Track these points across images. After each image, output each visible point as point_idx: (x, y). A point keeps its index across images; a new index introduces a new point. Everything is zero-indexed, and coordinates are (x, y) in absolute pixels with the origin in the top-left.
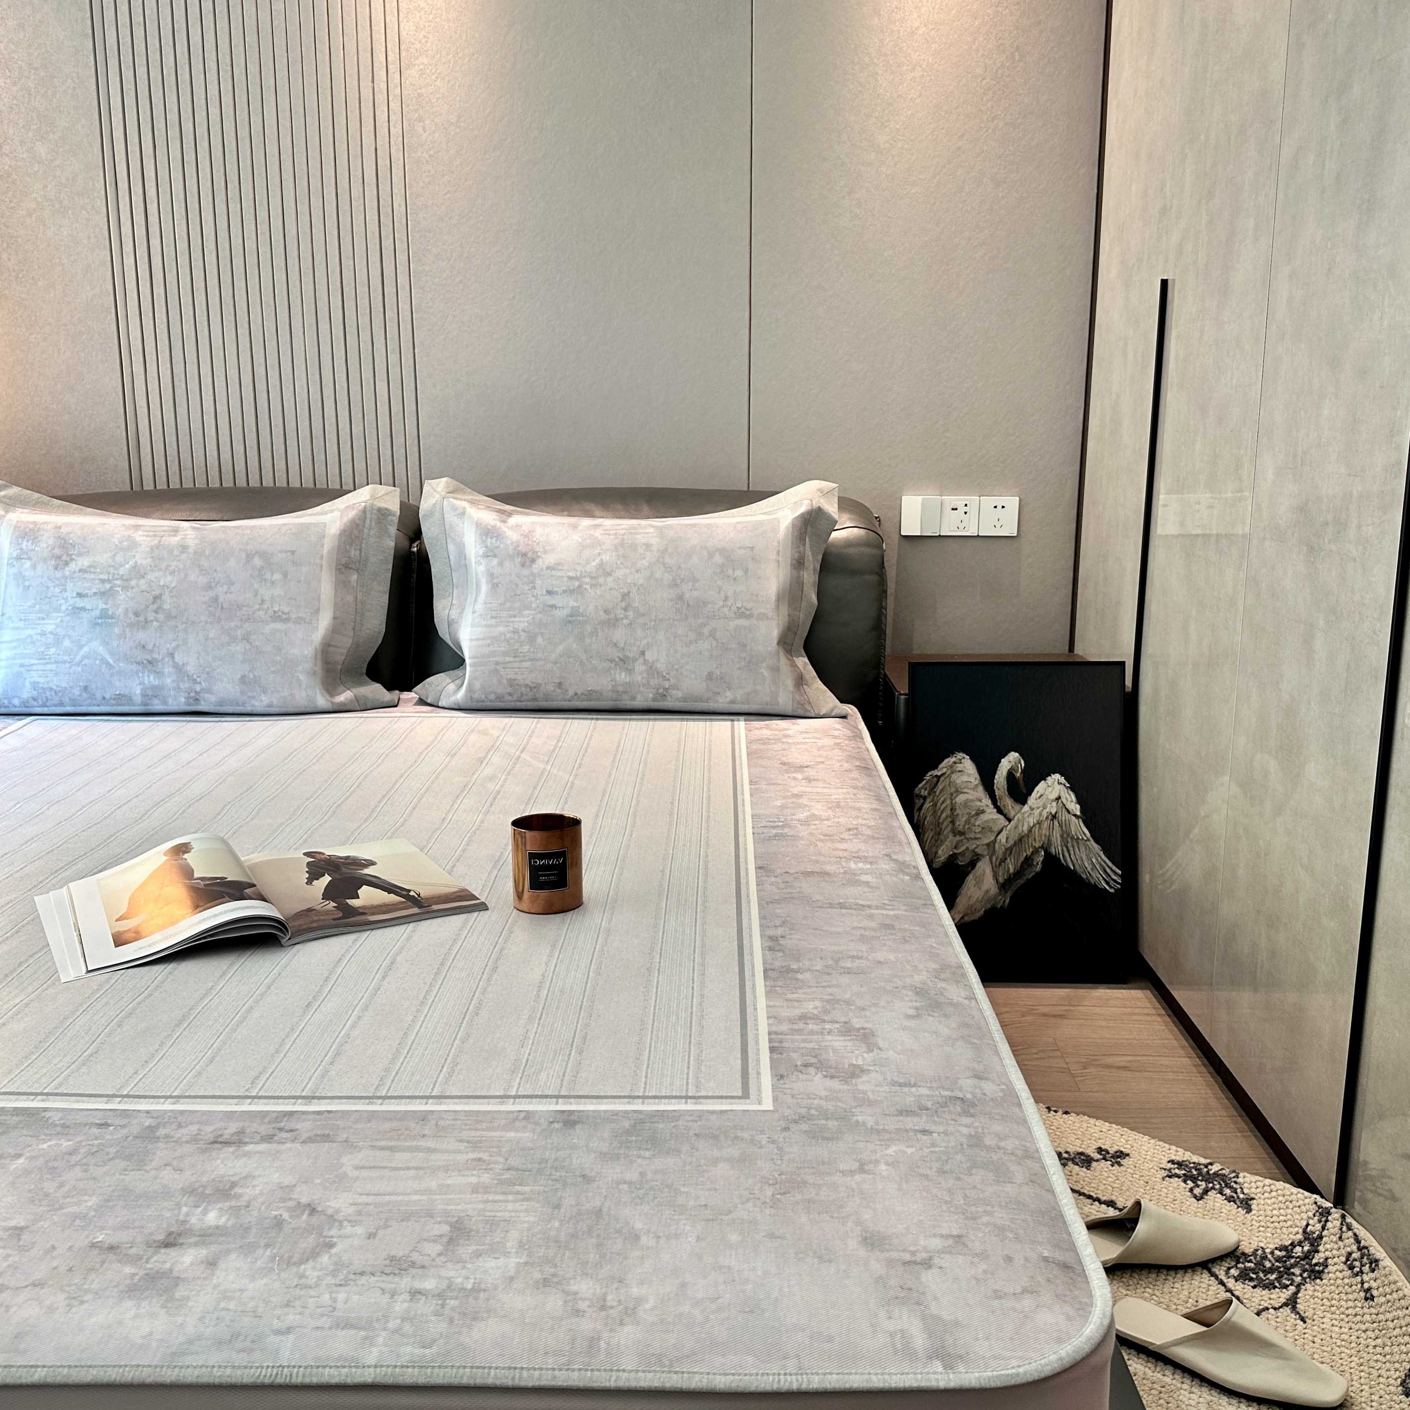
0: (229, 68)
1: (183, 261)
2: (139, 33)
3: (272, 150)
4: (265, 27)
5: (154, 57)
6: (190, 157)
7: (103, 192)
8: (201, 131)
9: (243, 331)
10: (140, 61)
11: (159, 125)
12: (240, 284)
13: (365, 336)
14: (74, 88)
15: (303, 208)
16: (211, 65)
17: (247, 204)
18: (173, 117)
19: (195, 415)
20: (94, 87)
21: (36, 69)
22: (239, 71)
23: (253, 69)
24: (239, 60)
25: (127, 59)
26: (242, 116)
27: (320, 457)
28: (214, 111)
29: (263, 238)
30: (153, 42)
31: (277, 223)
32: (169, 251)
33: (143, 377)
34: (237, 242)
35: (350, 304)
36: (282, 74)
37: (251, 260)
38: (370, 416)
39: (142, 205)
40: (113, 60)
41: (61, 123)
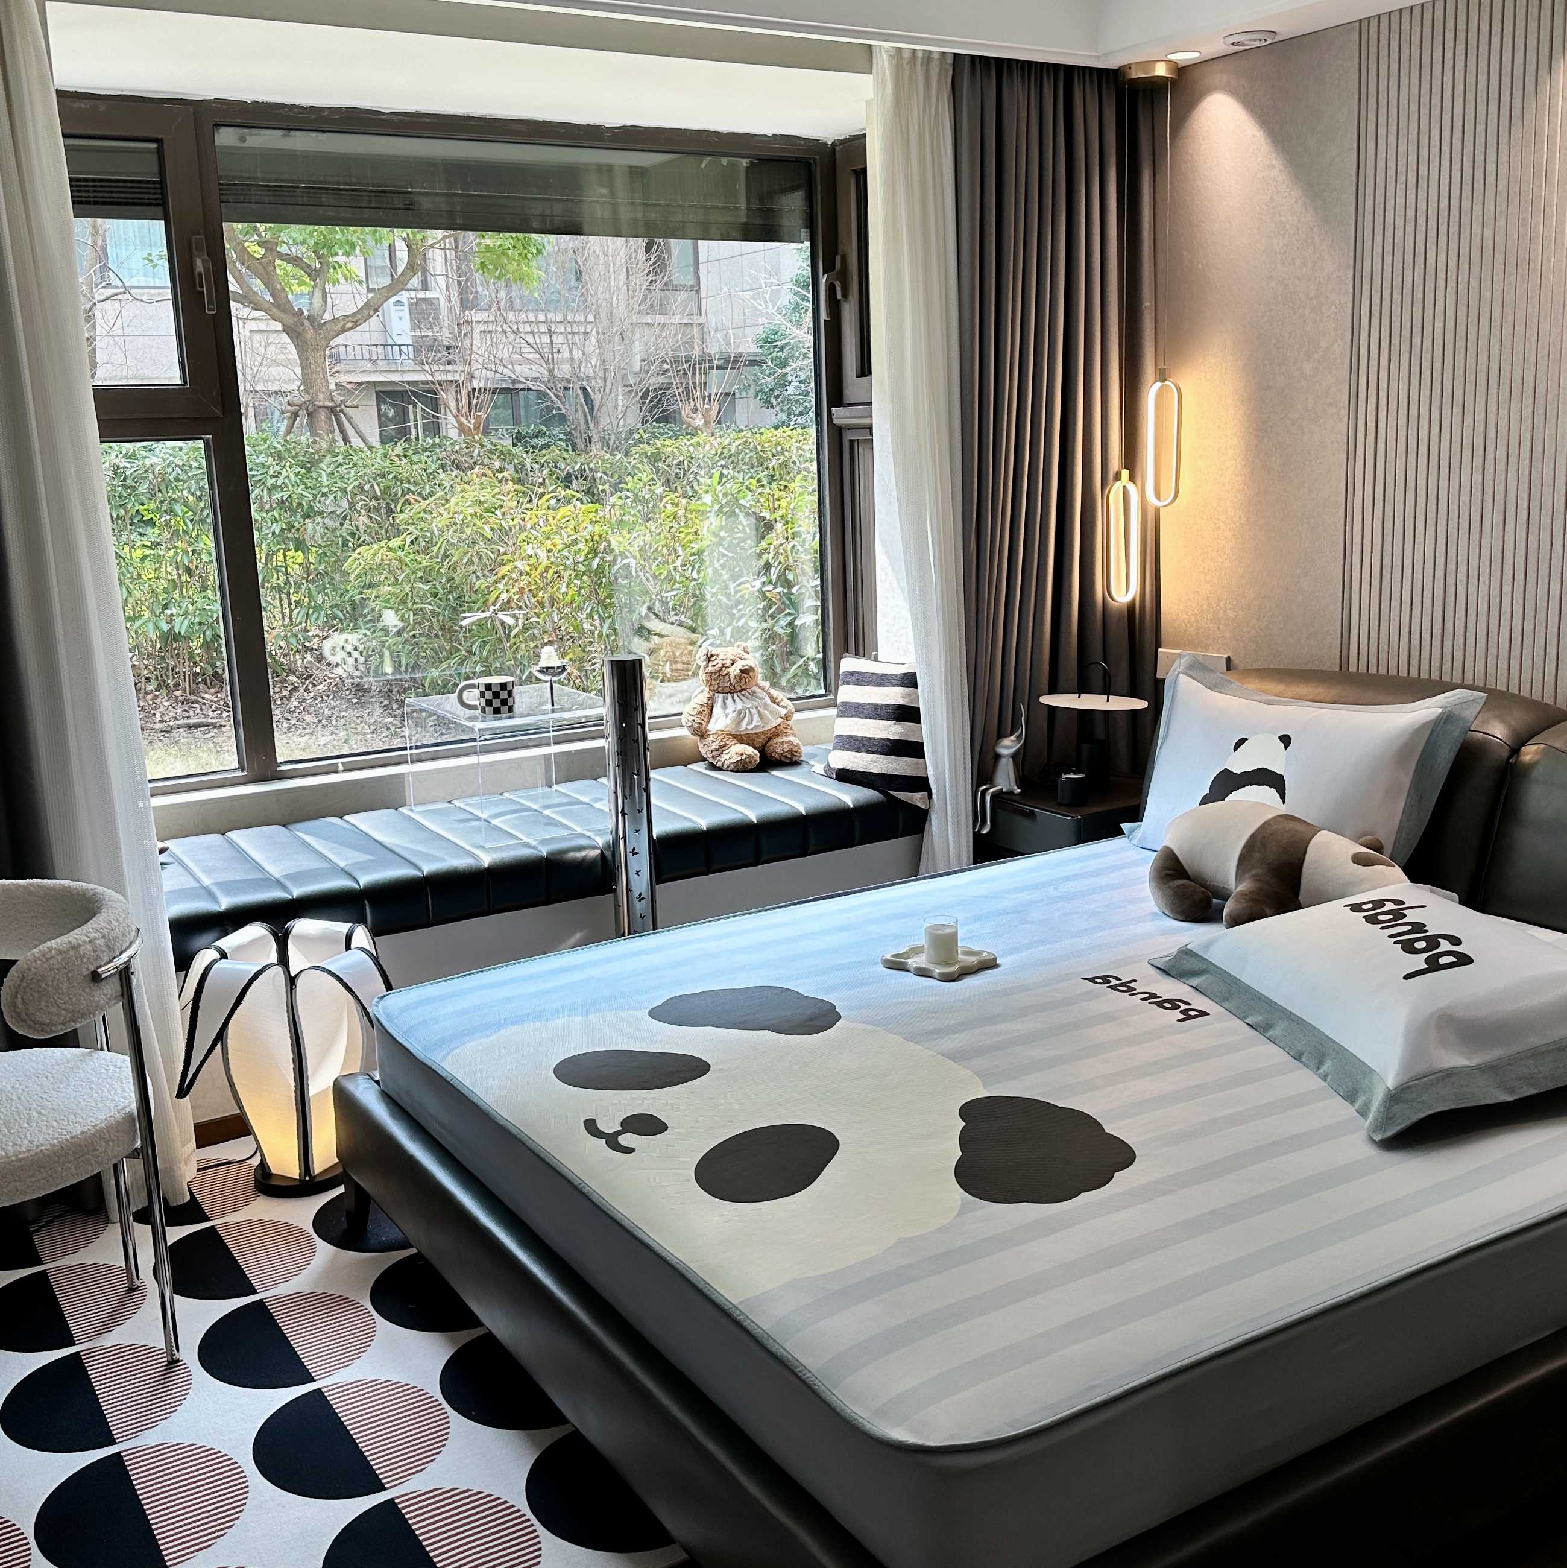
1: (1401, 463)
4: (1489, 243)
5: (1398, 280)
6: (1415, 369)
7: (1347, 402)
8: (1427, 344)
9: (1442, 525)
11: (1395, 341)
12: (1444, 484)
13: (1545, 536)
14: (1336, 313)
15: (1504, 413)
18: (1406, 333)
19: (1395, 604)
21: (1311, 299)
22: (1462, 286)
23: (1475, 283)
24: (1464, 277)
25: (1377, 284)
26: (1461, 329)
27: (1493, 651)
28: (1439, 325)
29: (1467, 442)
30: (1398, 266)
31: (1480, 428)
32: (1391, 455)
33: (1359, 567)
38: (1541, 615)
39: (1374, 413)
40: (1366, 287)
41: (1324, 344)
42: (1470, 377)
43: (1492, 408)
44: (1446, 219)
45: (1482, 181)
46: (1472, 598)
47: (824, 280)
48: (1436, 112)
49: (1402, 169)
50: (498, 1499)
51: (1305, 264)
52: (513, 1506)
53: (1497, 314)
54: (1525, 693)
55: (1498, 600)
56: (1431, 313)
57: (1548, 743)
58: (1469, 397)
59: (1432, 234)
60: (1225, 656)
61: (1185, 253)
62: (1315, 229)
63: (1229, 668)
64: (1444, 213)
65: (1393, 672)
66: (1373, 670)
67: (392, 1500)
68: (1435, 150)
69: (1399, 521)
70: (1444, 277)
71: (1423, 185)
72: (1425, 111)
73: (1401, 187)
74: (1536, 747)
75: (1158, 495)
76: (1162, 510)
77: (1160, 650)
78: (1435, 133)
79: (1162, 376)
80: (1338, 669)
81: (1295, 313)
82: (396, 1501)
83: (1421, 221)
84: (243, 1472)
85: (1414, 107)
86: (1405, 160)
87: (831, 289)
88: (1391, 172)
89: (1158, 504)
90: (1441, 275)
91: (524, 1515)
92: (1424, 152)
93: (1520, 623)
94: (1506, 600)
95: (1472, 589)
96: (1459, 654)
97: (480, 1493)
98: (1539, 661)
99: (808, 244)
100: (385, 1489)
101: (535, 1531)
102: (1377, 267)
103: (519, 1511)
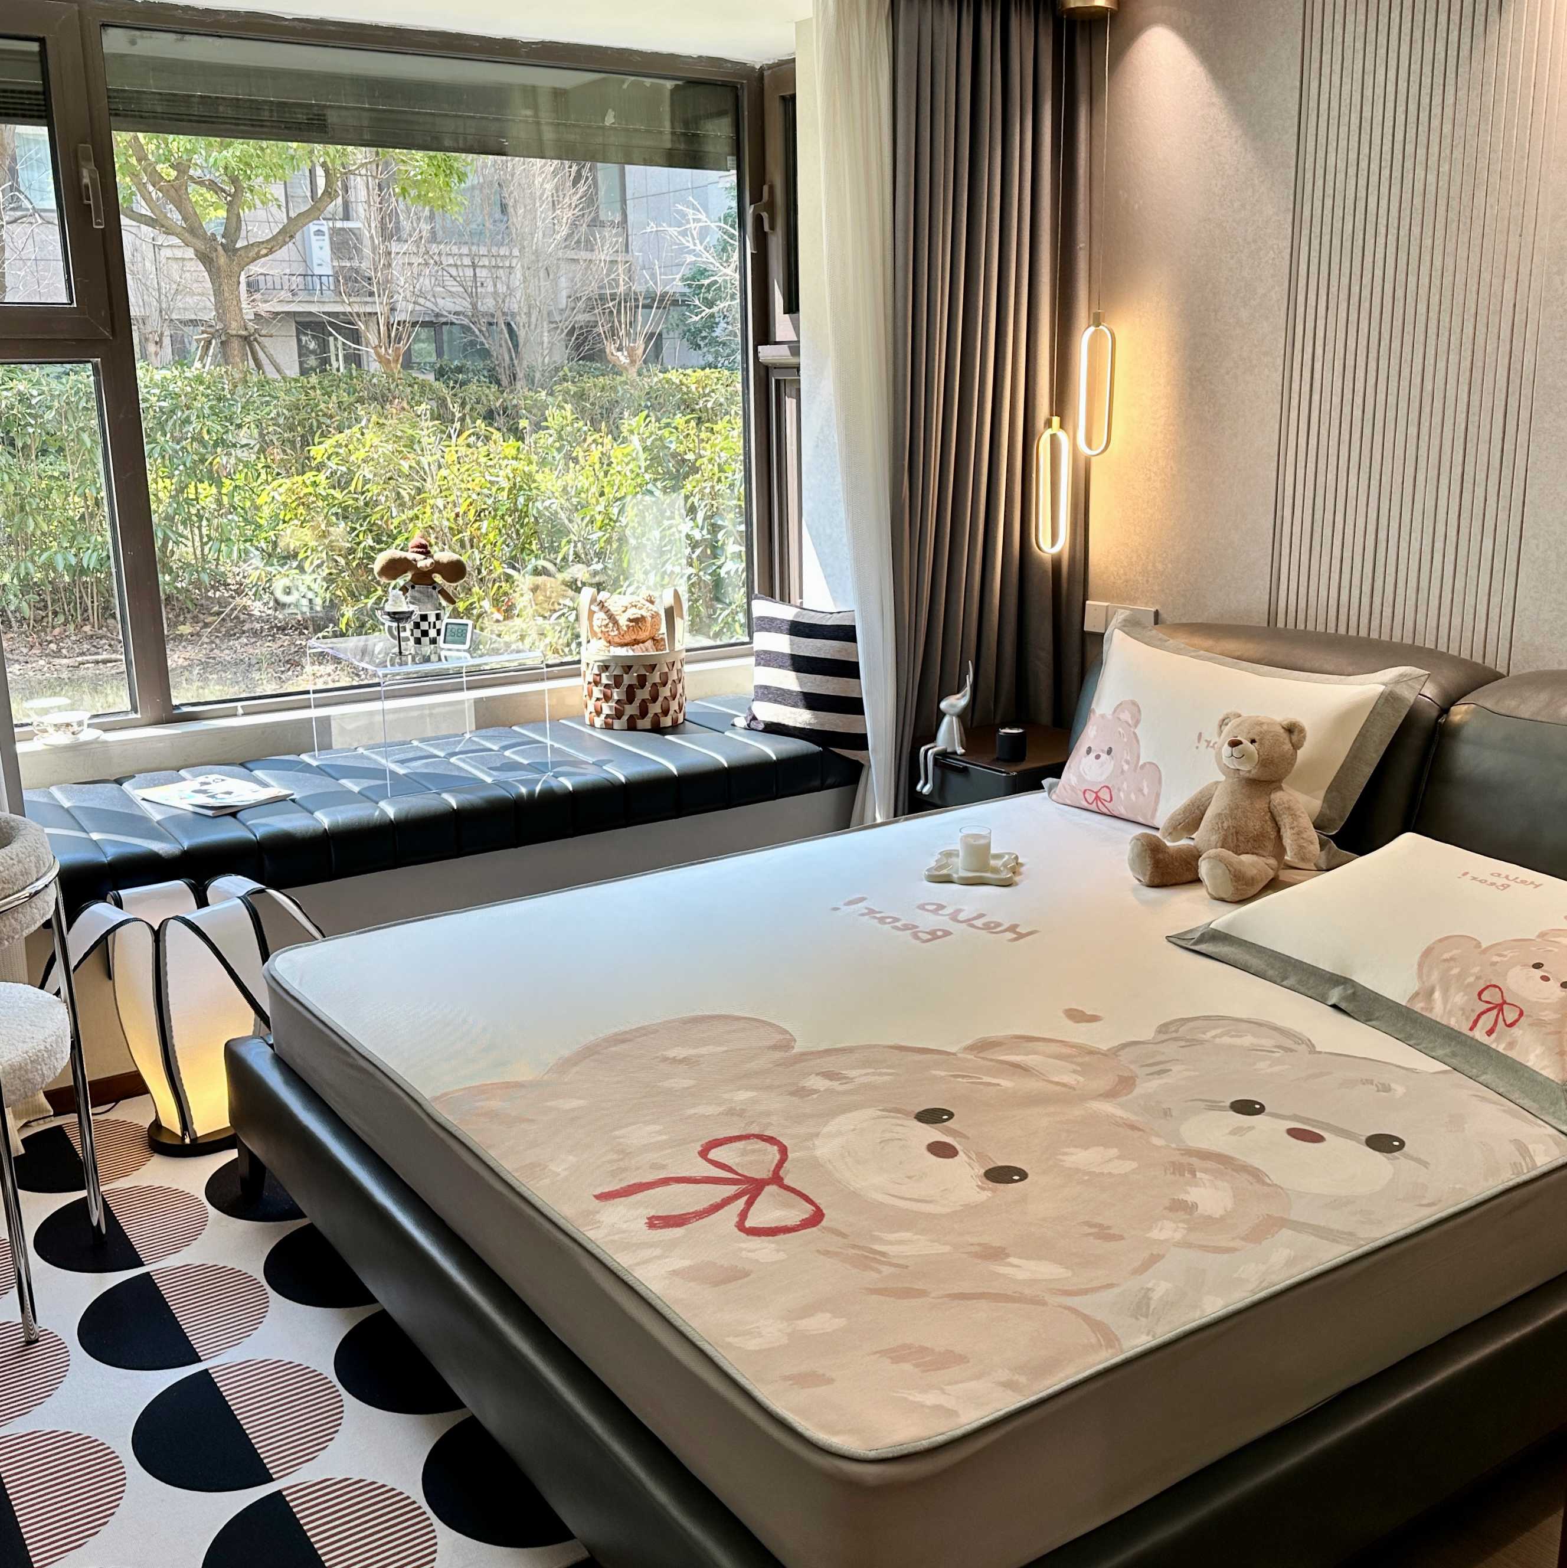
0: (1396, 231)
1: (1335, 415)
2: (1329, 202)
3: (1422, 308)
4: (1431, 189)
5: (1338, 225)
6: (1353, 317)
7: (1283, 352)
8: (1366, 293)
9: (1375, 483)
10: (1326, 230)
11: (1333, 289)
12: (1378, 438)
13: (1480, 492)
14: (1274, 259)
15: (1441, 365)
16: (1382, 230)
17: (1395, 362)
18: (1345, 281)
19: (1326, 559)
20: (1288, 257)
21: (1249, 243)
22: (1404, 232)
23: (1416, 230)
24: (1405, 223)
25: (1316, 230)
26: (1401, 277)
27: (1422, 608)
28: (1378, 273)
29: (1403, 394)
30: (1338, 212)
31: (1417, 380)
32: (1326, 407)
34: (1381, 397)
35: (1470, 459)
36: (1440, 234)
37: (1391, 415)
38: (1473, 572)
39: (1310, 363)
40: (1305, 232)
41: (1261, 291)
42: (1409, 328)
43: (1430, 360)
44: (1389, 163)
45: (1427, 124)
46: (1403, 553)
47: (751, 211)
48: (1382, 51)
49: (1345, 110)
50: (393, 1489)
51: (1243, 206)
52: (408, 1498)
53: (1437, 263)
54: (1453, 652)
55: (1429, 557)
56: (1371, 260)
57: (1480, 703)
58: (1407, 349)
59: (1374, 179)
60: (1153, 610)
61: (1121, 192)
62: (1255, 170)
63: (1156, 623)
64: (1387, 156)
65: (1321, 628)
66: (1301, 626)
67: (279, 1492)
68: (1379, 91)
69: (1331, 476)
70: (1385, 222)
71: (1366, 125)
72: (1370, 48)
73: (1344, 129)
74: (1466, 706)
75: (1089, 444)
76: (1093, 460)
77: (1088, 602)
78: (1381, 71)
79: (1097, 321)
80: (1266, 625)
81: (1232, 258)
82: (284, 1493)
83: (1364, 164)
84: (120, 1462)
85: (1359, 45)
86: (1348, 101)
87: (758, 220)
88: (1334, 113)
89: (1089, 452)
90: (1382, 221)
91: (419, 1508)
92: (1368, 93)
93: (1451, 581)
94: (1438, 557)
95: (1404, 545)
96: (1388, 611)
97: (374, 1483)
98: (1468, 618)
99: (734, 172)
100: (273, 1480)
101: (431, 1525)
102: (1317, 212)
103: (414, 1502)
